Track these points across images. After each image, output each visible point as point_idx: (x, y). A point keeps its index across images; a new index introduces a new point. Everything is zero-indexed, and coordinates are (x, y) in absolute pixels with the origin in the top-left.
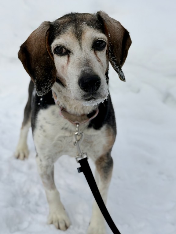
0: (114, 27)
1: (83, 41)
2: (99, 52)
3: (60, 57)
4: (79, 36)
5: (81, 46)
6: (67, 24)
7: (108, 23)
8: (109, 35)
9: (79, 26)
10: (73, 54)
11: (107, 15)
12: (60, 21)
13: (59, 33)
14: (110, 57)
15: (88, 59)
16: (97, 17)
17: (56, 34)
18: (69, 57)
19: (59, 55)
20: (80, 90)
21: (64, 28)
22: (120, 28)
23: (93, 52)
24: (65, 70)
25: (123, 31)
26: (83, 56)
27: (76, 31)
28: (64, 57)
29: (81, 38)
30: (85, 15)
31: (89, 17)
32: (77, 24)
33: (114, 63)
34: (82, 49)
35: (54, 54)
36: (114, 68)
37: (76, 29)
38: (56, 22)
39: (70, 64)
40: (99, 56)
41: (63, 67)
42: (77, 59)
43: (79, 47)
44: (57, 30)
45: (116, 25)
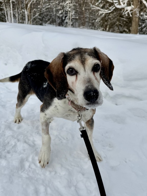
0: (104, 58)
1: (86, 65)
2: (96, 73)
3: (71, 76)
4: (83, 62)
5: (85, 69)
6: (75, 54)
7: (100, 55)
8: (101, 61)
9: (83, 56)
10: (79, 74)
11: (99, 50)
12: (71, 52)
13: (70, 60)
14: (102, 76)
15: (90, 78)
16: (94, 51)
17: (68, 61)
18: (77, 76)
19: (70, 75)
20: (85, 100)
21: (74, 57)
22: (107, 58)
23: (92, 73)
24: (74, 85)
25: (109, 60)
26: (86, 76)
27: (81, 59)
28: (73, 76)
29: (85, 63)
30: (86, 50)
31: (89, 51)
32: (82, 54)
33: (105, 79)
34: (85, 71)
35: (67, 74)
36: (104, 82)
37: (81, 58)
38: (68, 53)
39: (78, 81)
40: (96, 75)
41: (73, 83)
42: (82, 78)
43: (84, 70)
44: (69, 58)
45: (105, 56)
